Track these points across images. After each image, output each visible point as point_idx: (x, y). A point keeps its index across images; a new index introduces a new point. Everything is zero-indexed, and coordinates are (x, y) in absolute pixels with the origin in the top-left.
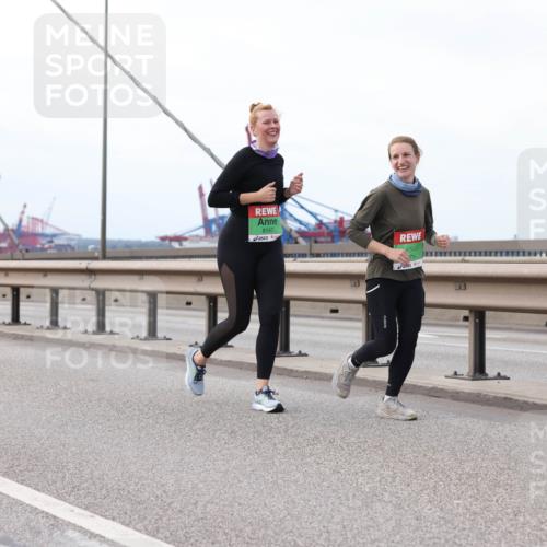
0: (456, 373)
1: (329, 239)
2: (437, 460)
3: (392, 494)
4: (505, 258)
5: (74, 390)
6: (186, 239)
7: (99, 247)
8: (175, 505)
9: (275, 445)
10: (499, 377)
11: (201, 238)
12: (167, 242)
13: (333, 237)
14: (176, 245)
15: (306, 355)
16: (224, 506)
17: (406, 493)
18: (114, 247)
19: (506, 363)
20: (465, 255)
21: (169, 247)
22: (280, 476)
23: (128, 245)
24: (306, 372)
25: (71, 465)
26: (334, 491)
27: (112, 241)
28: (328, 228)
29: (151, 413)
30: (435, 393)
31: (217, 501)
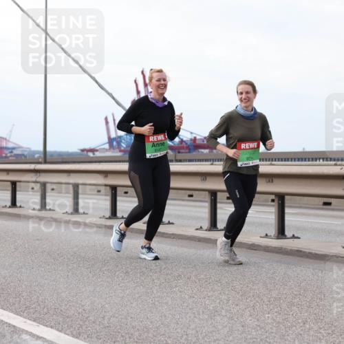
0: (267, 235)
1: (187, 151)
2: (255, 289)
3: (227, 311)
4: (297, 163)
5: (26, 245)
6: (97, 151)
7: (42, 156)
8: (91, 318)
9: (153, 280)
10: (294, 237)
11: (107, 150)
12: (85, 152)
13: (190, 149)
14: (91, 154)
15: (173, 224)
16: (122, 318)
17: (235, 310)
18: (52, 155)
19: (298, 229)
20: (272, 161)
21: (86, 156)
22: (156, 299)
23: (60, 154)
24: (173, 234)
25: (24, 294)
26: (190, 309)
27: (50, 152)
28: (186, 144)
29: (75, 261)
30: (253, 247)
31: (117, 315)
